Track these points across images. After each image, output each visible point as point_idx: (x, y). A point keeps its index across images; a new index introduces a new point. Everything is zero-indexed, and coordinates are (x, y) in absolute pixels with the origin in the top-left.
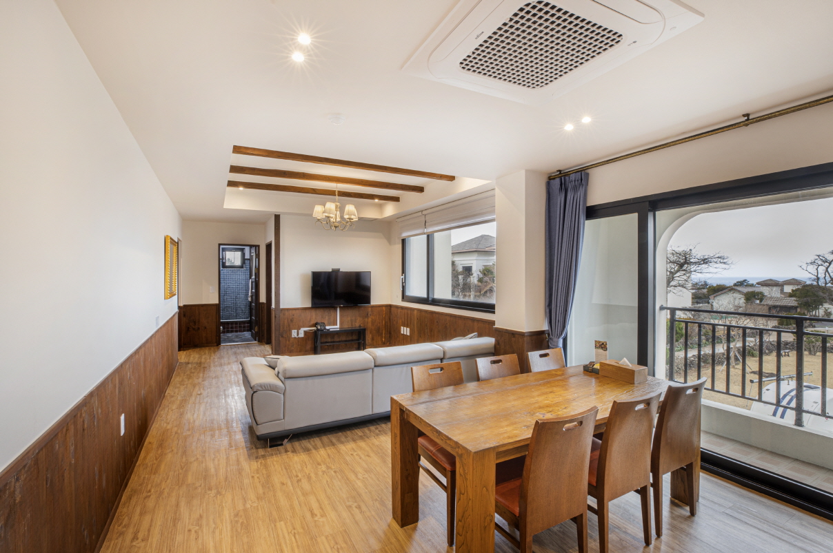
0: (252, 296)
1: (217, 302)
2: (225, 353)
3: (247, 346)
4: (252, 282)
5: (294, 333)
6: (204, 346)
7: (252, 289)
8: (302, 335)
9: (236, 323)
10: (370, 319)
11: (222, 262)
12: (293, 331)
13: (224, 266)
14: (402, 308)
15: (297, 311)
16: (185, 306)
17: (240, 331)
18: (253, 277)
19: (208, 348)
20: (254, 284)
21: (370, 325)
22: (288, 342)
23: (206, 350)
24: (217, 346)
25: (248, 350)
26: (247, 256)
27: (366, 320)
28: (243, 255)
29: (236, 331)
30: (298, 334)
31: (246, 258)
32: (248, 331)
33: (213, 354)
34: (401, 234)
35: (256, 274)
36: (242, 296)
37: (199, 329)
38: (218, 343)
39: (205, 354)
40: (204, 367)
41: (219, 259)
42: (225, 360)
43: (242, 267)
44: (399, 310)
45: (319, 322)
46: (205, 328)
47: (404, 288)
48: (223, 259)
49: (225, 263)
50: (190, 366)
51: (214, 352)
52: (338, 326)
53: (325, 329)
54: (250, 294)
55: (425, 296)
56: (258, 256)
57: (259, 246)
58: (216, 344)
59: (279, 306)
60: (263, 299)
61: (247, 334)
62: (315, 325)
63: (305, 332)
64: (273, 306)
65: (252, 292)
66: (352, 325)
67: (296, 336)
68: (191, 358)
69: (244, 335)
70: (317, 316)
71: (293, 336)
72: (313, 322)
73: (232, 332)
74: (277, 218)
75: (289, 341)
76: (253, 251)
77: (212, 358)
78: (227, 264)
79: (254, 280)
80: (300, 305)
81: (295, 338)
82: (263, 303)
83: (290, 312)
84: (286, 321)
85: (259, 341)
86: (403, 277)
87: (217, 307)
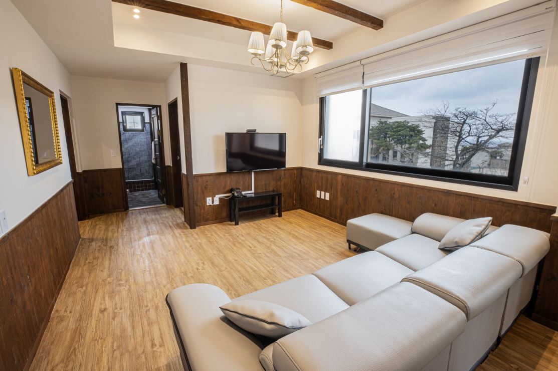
0: (156, 159)
1: (121, 167)
2: (134, 220)
3: (157, 210)
4: (155, 145)
5: (209, 201)
6: (111, 212)
7: (155, 152)
8: (217, 202)
9: (142, 182)
10: (282, 183)
11: (123, 125)
12: (208, 199)
13: (125, 130)
14: (319, 171)
15: (211, 177)
16: (84, 171)
17: (146, 190)
18: (156, 140)
19: (115, 214)
20: (157, 147)
21: (282, 188)
22: (202, 211)
23: (114, 218)
24: (125, 210)
25: (158, 217)
26: (147, 120)
27: (279, 183)
28: (143, 119)
29: (143, 190)
30: (213, 202)
31: (146, 121)
32: (153, 189)
33: (121, 224)
34: (320, 91)
35: (159, 136)
36: (145, 158)
37: (104, 194)
38: (126, 208)
39: (112, 223)
40: (111, 247)
41: (119, 123)
42: (135, 233)
43: (143, 130)
44: (314, 174)
45: (234, 187)
46: (111, 193)
47: (322, 150)
48: (123, 122)
49: (126, 126)
50: (94, 244)
51: (123, 221)
52: (253, 191)
53: (242, 195)
54: (153, 157)
55: (357, 160)
56: (160, 117)
57: (160, 107)
58: (124, 209)
59: (192, 172)
60: (168, 161)
61: (153, 194)
62: (231, 191)
63: (220, 199)
64: (184, 171)
65: (155, 155)
66: (266, 189)
67: (211, 204)
68: (97, 231)
69: (150, 193)
70: (231, 181)
71: (208, 204)
72: (228, 188)
73: (139, 190)
74: (184, 67)
75: (204, 209)
76: (154, 112)
77: (120, 230)
78: (128, 128)
79: (157, 143)
80: (213, 171)
81: (210, 205)
82: (169, 166)
83: (204, 178)
84: (200, 188)
85: (167, 204)
86: (321, 139)
87: (121, 171)
